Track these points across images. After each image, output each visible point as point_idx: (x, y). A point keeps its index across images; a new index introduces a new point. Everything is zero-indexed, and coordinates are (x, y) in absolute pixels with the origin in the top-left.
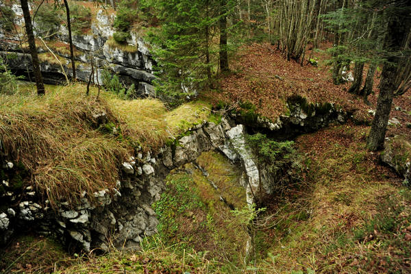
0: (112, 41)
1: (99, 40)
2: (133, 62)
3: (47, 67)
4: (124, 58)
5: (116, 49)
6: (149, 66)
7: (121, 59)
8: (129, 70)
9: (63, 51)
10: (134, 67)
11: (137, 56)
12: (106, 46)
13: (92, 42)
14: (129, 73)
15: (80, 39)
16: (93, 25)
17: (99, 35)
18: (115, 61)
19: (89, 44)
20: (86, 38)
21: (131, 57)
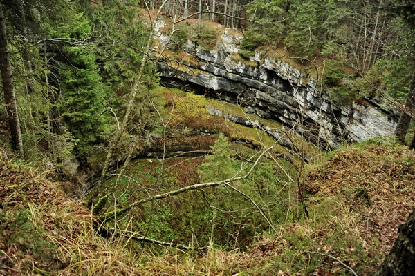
0: (238, 57)
1: (222, 54)
2: (251, 74)
3: (170, 73)
4: (244, 70)
5: (240, 63)
6: (264, 77)
7: (241, 71)
8: (245, 79)
9: (189, 61)
10: (250, 77)
11: (256, 69)
12: (228, 59)
13: (216, 56)
14: (245, 81)
15: (206, 52)
16: (218, 43)
17: (223, 50)
18: (235, 72)
19: (213, 57)
20: (211, 52)
21: (250, 70)
